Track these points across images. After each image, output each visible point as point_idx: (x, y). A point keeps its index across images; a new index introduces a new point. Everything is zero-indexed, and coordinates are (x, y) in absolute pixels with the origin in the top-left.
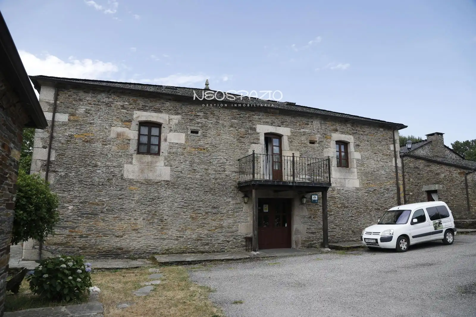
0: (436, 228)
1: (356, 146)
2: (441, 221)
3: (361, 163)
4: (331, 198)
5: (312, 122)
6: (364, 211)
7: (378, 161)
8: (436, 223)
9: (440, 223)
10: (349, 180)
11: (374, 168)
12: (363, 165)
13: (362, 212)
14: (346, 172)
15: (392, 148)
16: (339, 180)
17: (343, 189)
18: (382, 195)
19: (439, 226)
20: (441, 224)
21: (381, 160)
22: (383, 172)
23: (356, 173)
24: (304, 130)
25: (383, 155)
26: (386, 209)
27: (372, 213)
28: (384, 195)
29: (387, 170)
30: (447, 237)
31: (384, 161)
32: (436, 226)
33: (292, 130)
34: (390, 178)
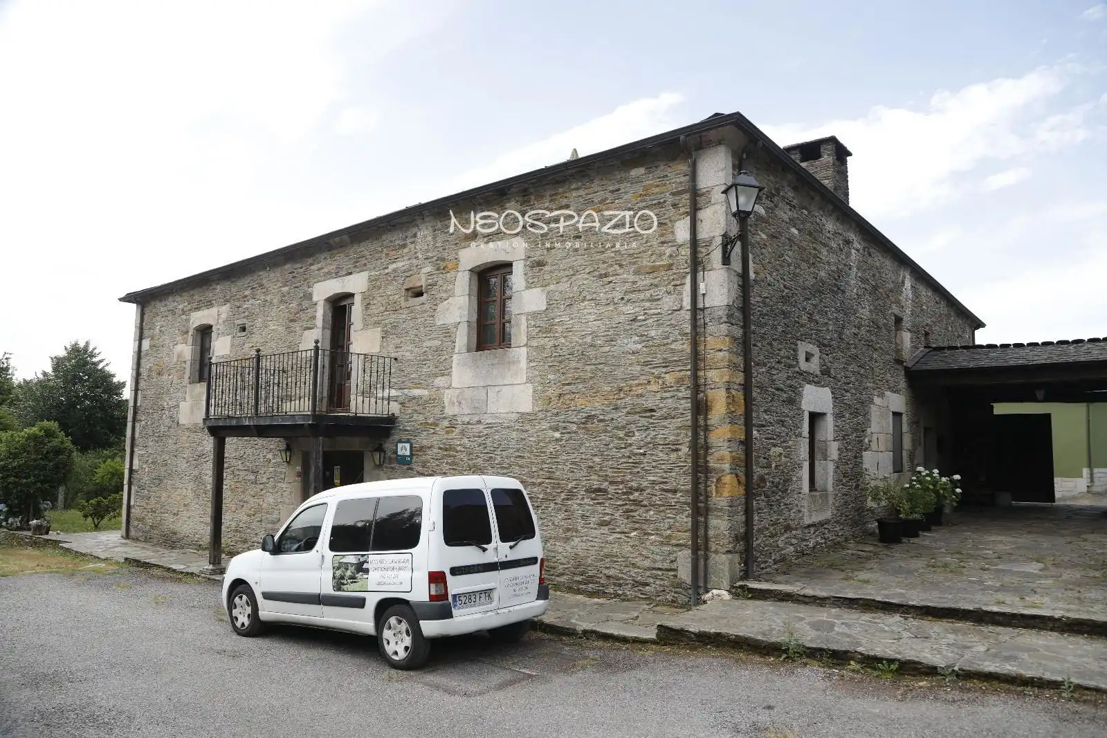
0: (339, 583)
1: (532, 267)
2: (366, 562)
3: (544, 324)
4: (446, 450)
5: (415, 236)
6: (546, 493)
7: (611, 302)
8: (346, 566)
9: (361, 568)
10: (497, 389)
11: (594, 334)
12: (548, 330)
13: (538, 498)
14: (493, 364)
15: (682, 232)
16: (468, 394)
17: (479, 422)
18: (621, 434)
19: (353, 577)
20: (367, 571)
21: (626, 298)
22: (633, 344)
23: (523, 364)
24: (394, 266)
25: (637, 273)
26: (636, 494)
27: (573, 504)
28: (630, 434)
29: (653, 333)
30: (387, 634)
31: (642, 296)
32: (342, 578)
33: (372, 274)
34: (666, 364)
